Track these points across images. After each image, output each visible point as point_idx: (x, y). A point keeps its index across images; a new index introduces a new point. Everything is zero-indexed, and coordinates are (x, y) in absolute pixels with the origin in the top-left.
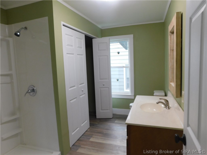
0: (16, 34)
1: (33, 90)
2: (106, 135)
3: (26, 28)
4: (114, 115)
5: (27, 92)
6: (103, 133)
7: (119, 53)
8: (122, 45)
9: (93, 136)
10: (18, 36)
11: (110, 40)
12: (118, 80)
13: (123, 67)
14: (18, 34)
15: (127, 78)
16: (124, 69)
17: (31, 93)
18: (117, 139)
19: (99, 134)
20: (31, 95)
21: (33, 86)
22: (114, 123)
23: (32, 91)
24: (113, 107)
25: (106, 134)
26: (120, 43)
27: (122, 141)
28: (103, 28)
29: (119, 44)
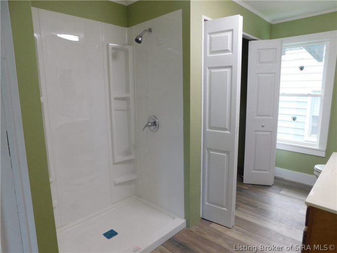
0: (137, 41)
1: (155, 123)
2: (263, 212)
3: (150, 30)
4: (276, 178)
5: (146, 126)
6: (256, 207)
7: (302, 68)
8: (311, 52)
9: (239, 208)
10: (140, 42)
11: (283, 45)
12: (294, 119)
13: (309, 95)
14: (140, 39)
15: (313, 116)
16: (309, 98)
17: (152, 128)
18: (282, 223)
19: (249, 208)
20: (151, 130)
21: (155, 117)
22: (279, 193)
23: (153, 124)
24: (277, 165)
25: (262, 209)
26: (307, 49)
27: (292, 229)
28: (274, 23)
29: (304, 50)
